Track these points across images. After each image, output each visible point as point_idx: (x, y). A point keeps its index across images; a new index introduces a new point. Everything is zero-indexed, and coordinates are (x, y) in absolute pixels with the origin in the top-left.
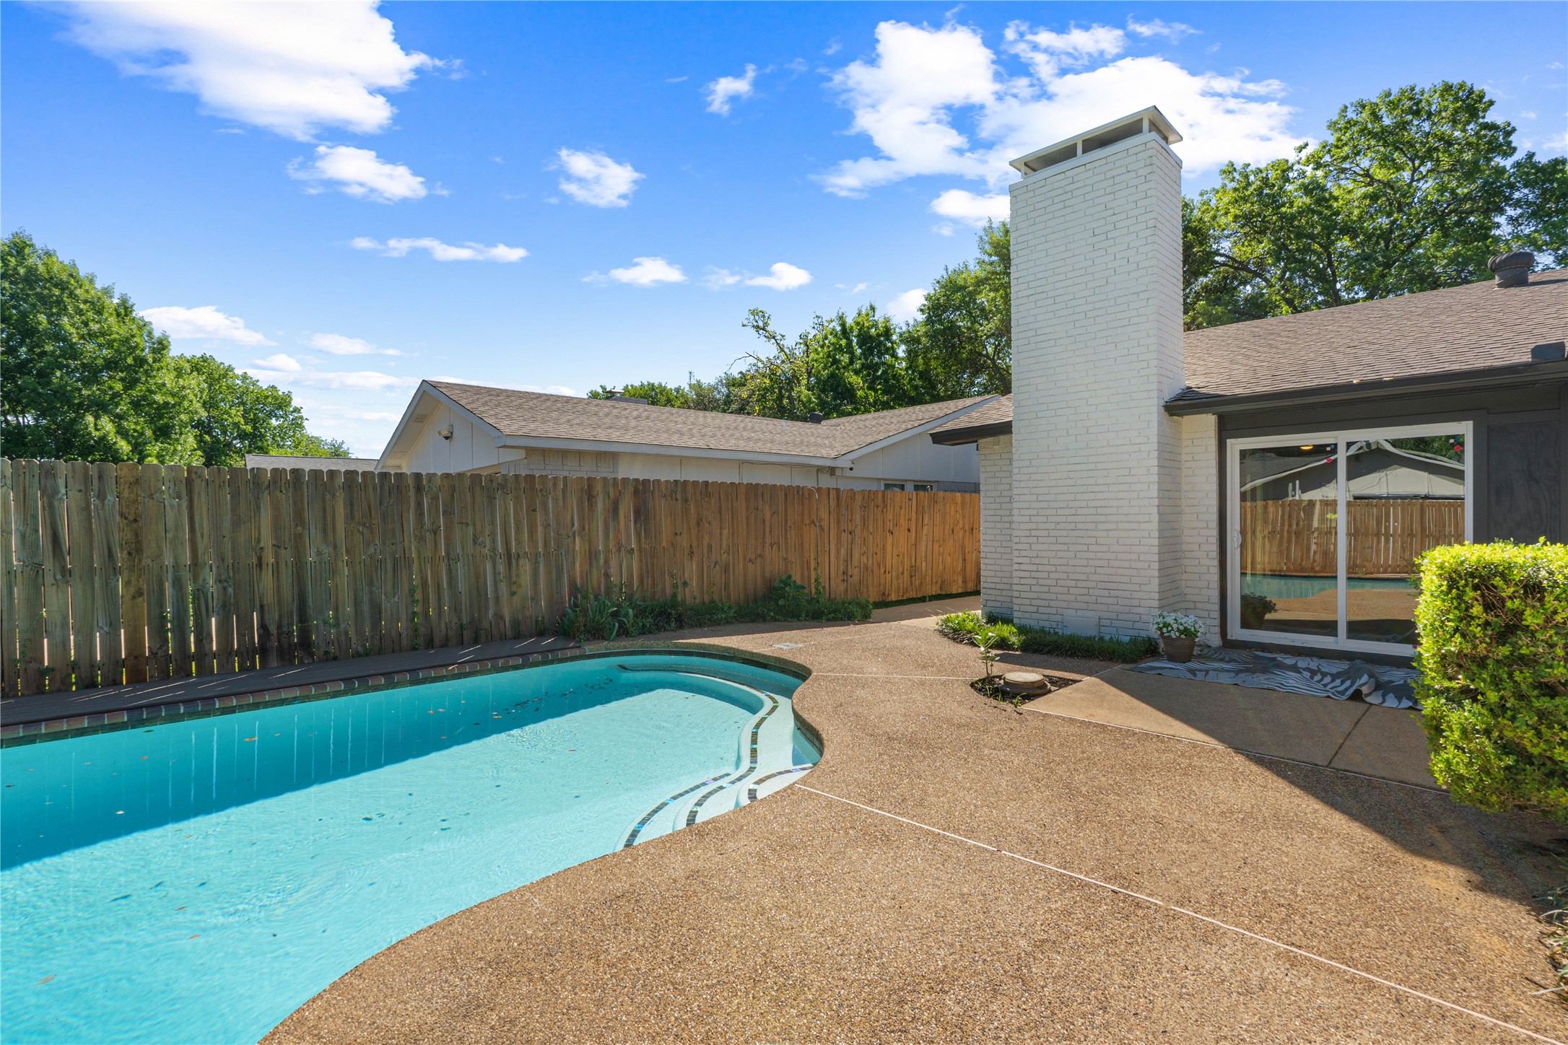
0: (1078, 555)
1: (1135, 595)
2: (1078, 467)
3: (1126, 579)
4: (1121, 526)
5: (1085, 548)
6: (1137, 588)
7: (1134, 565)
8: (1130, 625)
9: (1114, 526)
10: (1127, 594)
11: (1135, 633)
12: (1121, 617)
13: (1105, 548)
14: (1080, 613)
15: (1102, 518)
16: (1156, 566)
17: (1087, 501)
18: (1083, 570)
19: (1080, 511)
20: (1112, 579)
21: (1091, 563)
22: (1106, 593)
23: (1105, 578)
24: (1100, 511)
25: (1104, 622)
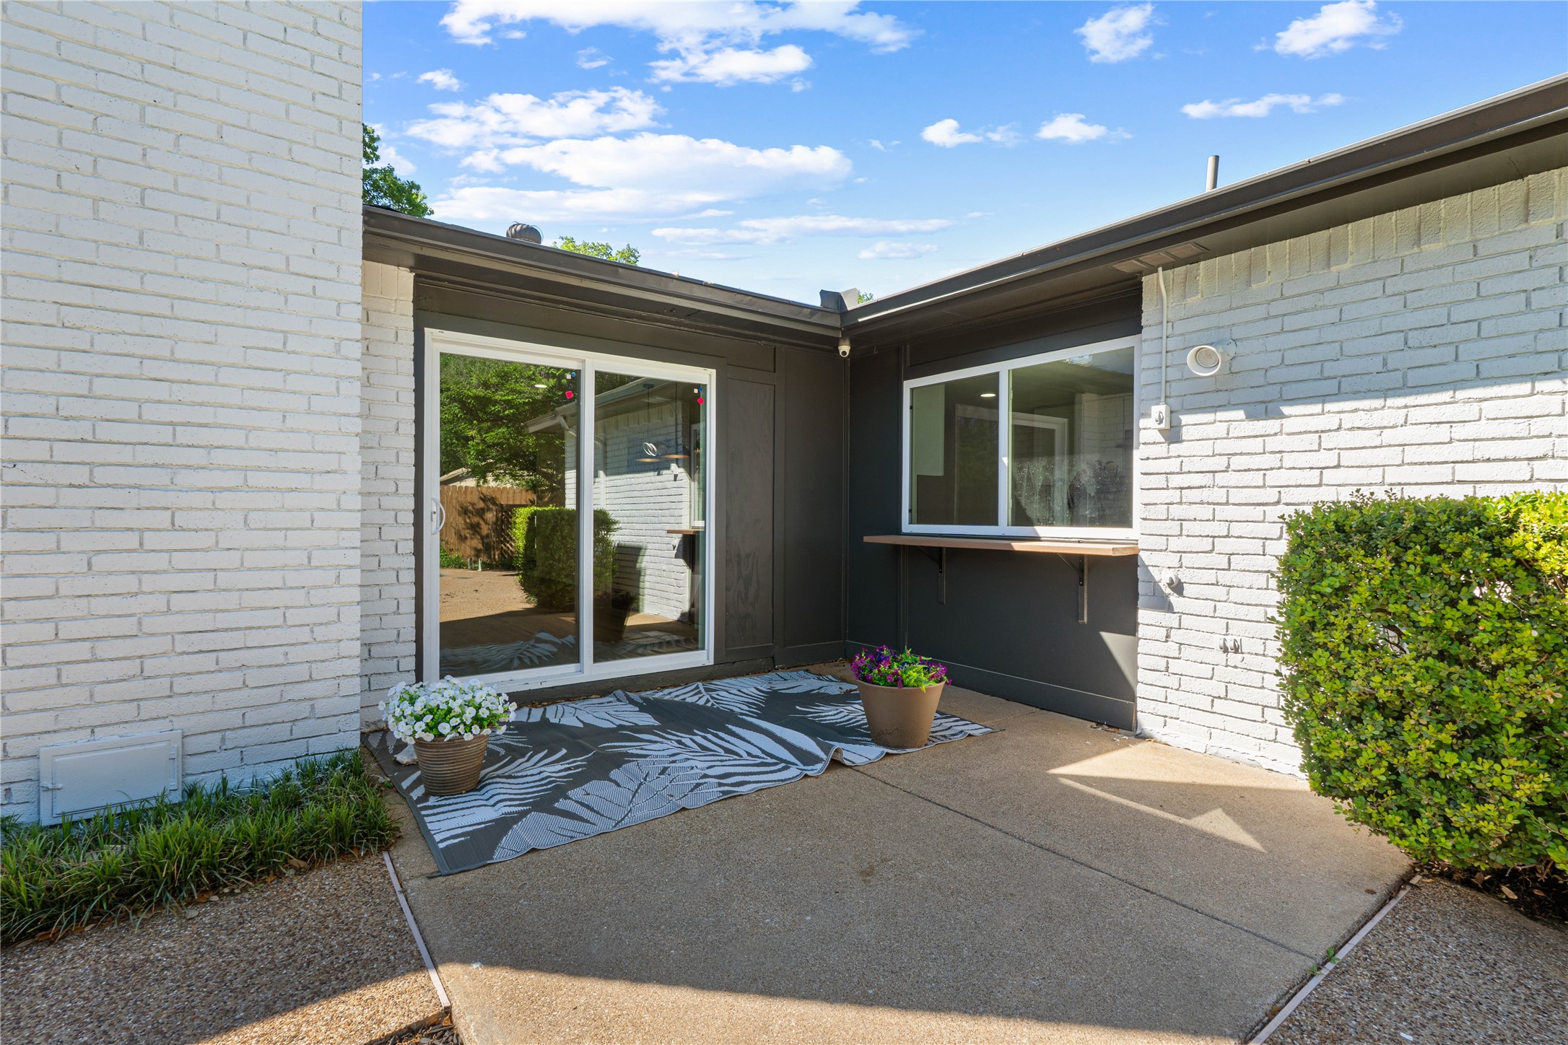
0: (100, 562)
1: (296, 654)
2: (103, 298)
3: (275, 618)
4: (256, 479)
5: (131, 540)
6: (304, 635)
7: (293, 578)
8: (282, 731)
9: (232, 479)
10: (276, 656)
11: (299, 748)
12: (252, 717)
13: (205, 540)
14: (107, 737)
15: (196, 457)
16: (355, 577)
17: (140, 403)
18: (117, 605)
19: (104, 431)
20: (223, 620)
21: (149, 582)
22: (208, 661)
23: (206, 622)
24: (184, 435)
25: (195, 744)
